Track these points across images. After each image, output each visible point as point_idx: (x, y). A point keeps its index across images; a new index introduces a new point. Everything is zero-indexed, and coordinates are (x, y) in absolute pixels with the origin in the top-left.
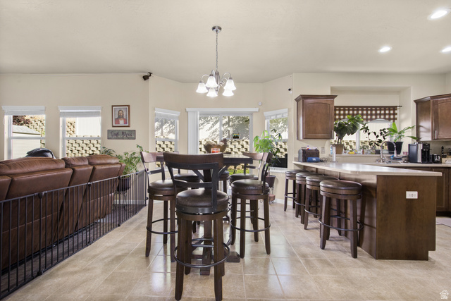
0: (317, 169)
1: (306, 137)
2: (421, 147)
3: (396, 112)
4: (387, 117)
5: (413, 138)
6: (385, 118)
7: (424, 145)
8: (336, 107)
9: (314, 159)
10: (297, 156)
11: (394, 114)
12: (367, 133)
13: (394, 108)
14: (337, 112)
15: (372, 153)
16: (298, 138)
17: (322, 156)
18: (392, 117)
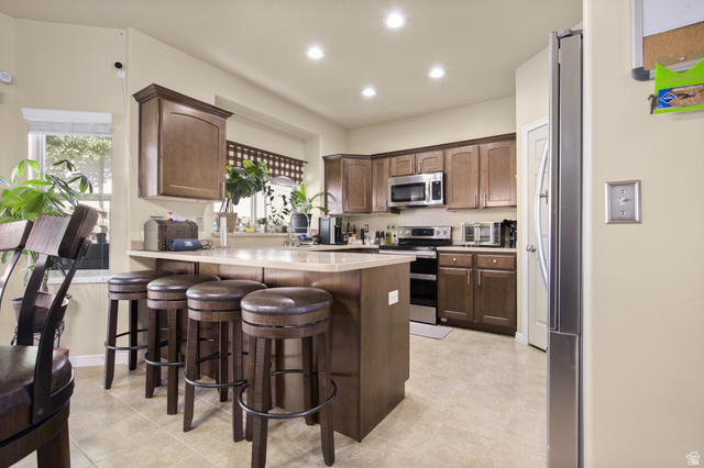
0: (197, 264)
1: (166, 191)
2: (333, 221)
3: (303, 169)
4: (293, 175)
5: (321, 208)
6: (290, 177)
7: (337, 219)
8: (229, 143)
9: (189, 243)
10: (140, 236)
11: (301, 173)
12: (269, 198)
13: (300, 163)
14: (231, 153)
15: (277, 231)
16: (142, 193)
17: (203, 236)
18: (298, 176)
